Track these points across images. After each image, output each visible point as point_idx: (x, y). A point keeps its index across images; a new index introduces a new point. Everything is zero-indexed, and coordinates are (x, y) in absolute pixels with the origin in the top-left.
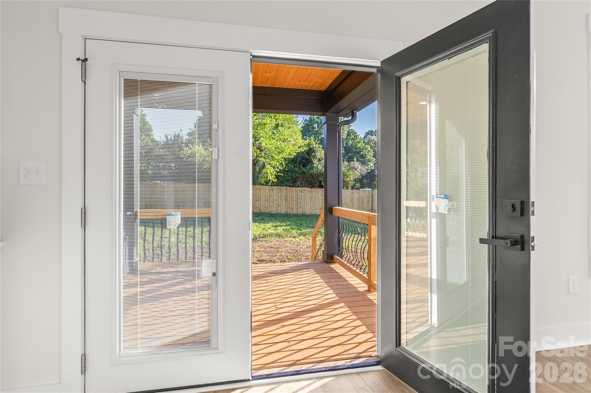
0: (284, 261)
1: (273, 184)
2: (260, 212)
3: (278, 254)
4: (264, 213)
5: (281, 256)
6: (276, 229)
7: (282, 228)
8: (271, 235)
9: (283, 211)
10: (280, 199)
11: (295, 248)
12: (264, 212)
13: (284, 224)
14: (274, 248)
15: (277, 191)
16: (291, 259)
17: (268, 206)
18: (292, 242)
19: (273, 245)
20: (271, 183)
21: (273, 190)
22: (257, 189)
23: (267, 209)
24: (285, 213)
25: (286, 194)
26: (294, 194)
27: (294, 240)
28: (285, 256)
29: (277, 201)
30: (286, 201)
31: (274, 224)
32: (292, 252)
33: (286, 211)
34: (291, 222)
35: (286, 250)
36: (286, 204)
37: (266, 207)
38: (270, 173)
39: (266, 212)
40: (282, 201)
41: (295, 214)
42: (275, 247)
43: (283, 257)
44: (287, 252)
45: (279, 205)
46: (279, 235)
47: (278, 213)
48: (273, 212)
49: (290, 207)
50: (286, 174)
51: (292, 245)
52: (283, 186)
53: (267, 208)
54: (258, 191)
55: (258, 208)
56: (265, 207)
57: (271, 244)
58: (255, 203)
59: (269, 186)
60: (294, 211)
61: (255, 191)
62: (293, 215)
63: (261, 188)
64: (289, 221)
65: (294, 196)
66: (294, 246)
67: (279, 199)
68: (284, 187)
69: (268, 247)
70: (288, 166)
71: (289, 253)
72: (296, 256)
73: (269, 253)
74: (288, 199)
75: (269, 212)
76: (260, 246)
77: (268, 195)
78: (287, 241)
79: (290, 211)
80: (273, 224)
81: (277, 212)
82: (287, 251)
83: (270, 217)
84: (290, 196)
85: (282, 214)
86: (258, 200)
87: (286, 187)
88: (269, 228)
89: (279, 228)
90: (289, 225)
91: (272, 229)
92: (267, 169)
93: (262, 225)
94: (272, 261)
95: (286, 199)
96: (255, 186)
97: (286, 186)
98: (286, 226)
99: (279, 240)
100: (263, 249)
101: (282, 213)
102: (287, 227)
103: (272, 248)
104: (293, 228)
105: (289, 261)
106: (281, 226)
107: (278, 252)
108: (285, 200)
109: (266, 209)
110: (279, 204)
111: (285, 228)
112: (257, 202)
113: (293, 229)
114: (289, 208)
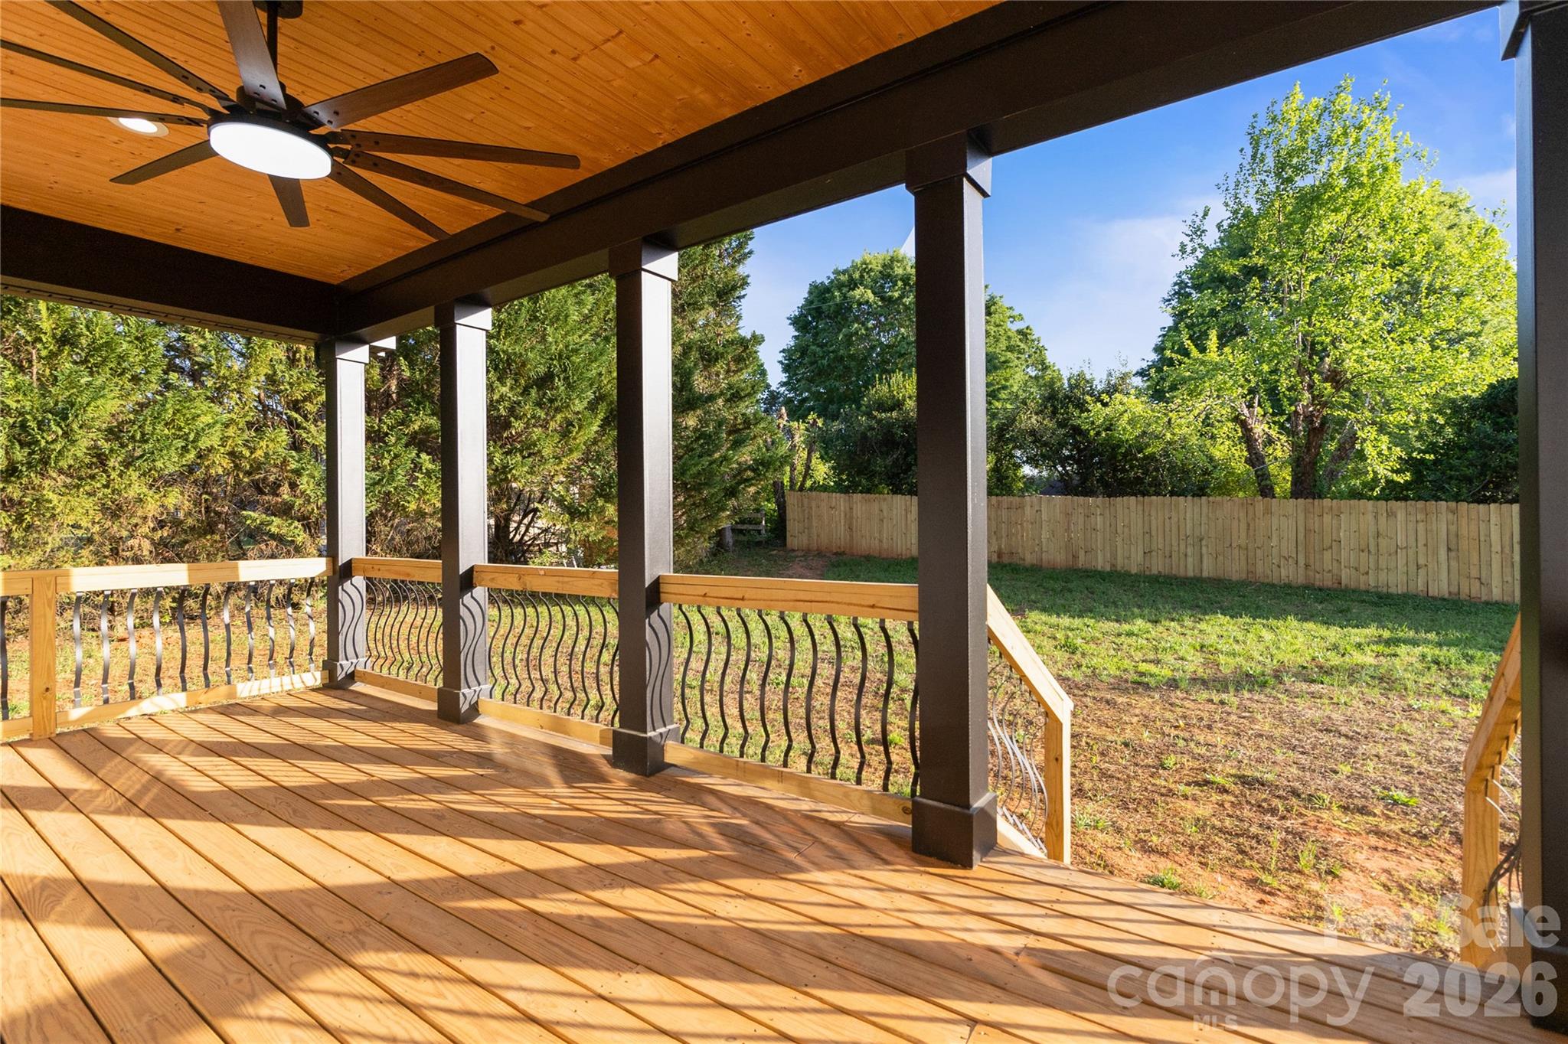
0: (1364, 807)
1: (1394, 492)
2: (1336, 586)
3: (1346, 769)
4: (1354, 591)
5: (1359, 777)
6: (1387, 651)
7: (1418, 650)
8: (1353, 674)
9: (1441, 587)
10: (1426, 545)
11: (1448, 750)
12: (1353, 585)
13: (1432, 636)
14: (1340, 735)
15: (1413, 518)
16: (1406, 804)
17: (1372, 565)
18: (1444, 720)
19: (1342, 718)
20: (1383, 489)
21: (1391, 514)
22: (1326, 510)
23: (1365, 577)
24: (1446, 596)
25: (1453, 528)
26: (1492, 526)
27: (1457, 712)
28: (1378, 783)
29: (1411, 552)
30: (1453, 554)
31: (1386, 634)
32: (1425, 767)
33: (1454, 589)
34: (1473, 631)
35: (1398, 755)
36: (1454, 564)
37: (1362, 570)
38: (1374, 453)
39: (1363, 587)
40: (1436, 553)
41: (1497, 602)
42: (1344, 729)
43: (1364, 784)
44: (1395, 764)
45: (1418, 567)
46: (1386, 681)
47: (1414, 592)
48: (1393, 590)
49: (1474, 573)
50: (1458, 458)
51: (1436, 736)
52: (1438, 499)
53: (1367, 573)
54: (1327, 518)
55: (1329, 571)
56: (1356, 569)
57: (1334, 716)
58: (1317, 557)
59: (1377, 498)
60: (1495, 590)
61: (1316, 518)
62: (1487, 603)
63: (1340, 508)
64: (1461, 629)
65: (1492, 536)
66: (1447, 744)
67: (1421, 543)
68: (1444, 503)
69: (1314, 724)
70: (1469, 430)
71: (1407, 773)
72: (1438, 794)
73: (1303, 753)
74: (1464, 544)
75: (1377, 587)
76: (1279, 717)
77: (1372, 529)
78: (1418, 710)
79: (1471, 589)
80: (1381, 632)
81: (1412, 590)
82: (1398, 759)
83: (1376, 604)
84: (1473, 534)
85: (1434, 598)
86: (1331, 547)
87: (1453, 504)
88: (1359, 646)
89: (1402, 650)
90: (1450, 644)
91: (1373, 651)
92: (1365, 440)
93: (1333, 633)
94: (1299, 796)
95: (1452, 547)
96: (1316, 501)
97: (1457, 498)
98: (1440, 645)
99: (1383, 700)
100: (1287, 731)
101: (1436, 594)
102: (1445, 648)
103: (1328, 731)
104: (1472, 657)
105: (1391, 814)
106: (1415, 643)
107: (1349, 755)
108: (1449, 549)
109: (1363, 578)
110: (1422, 561)
111: (1430, 651)
112: (1327, 555)
113: (1470, 659)
114: (1469, 577)
